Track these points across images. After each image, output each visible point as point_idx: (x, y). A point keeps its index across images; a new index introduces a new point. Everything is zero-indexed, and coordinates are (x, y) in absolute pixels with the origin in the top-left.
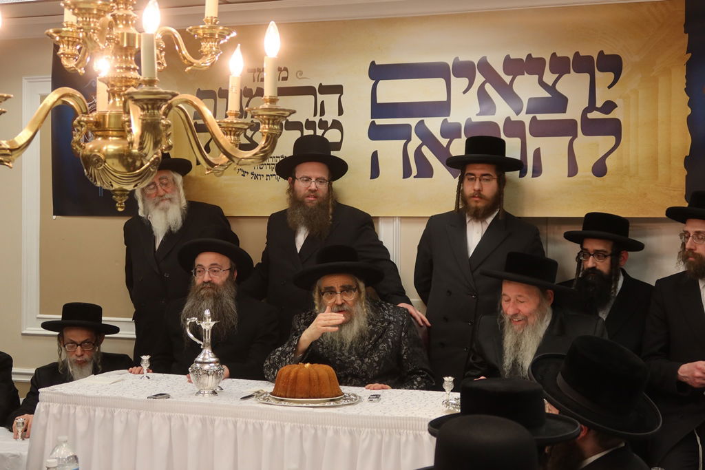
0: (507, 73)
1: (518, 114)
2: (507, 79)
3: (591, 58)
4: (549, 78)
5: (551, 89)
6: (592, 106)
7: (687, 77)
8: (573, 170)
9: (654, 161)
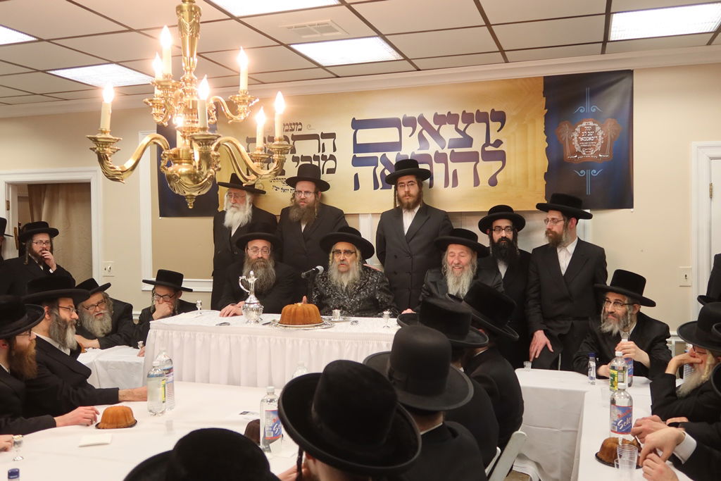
0: (436, 123)
1: (443, 149)
2: (436, 127)
3: (487, 113)
4: (461, 126)
5: (463, 133)
6: (487, 143)
7: (545, 124)
8: (477, 183)
9: (526, 177)
